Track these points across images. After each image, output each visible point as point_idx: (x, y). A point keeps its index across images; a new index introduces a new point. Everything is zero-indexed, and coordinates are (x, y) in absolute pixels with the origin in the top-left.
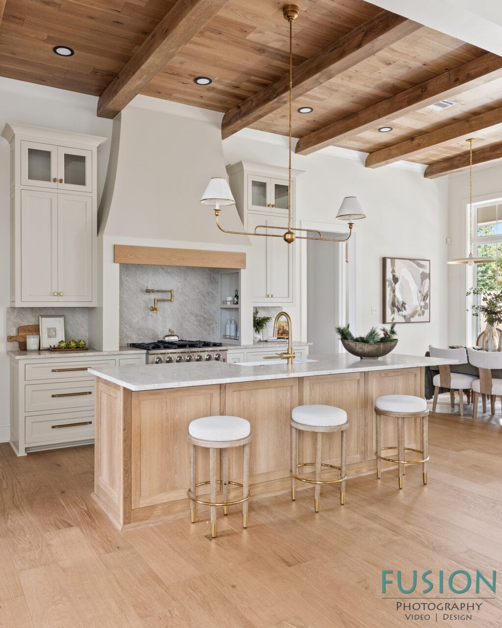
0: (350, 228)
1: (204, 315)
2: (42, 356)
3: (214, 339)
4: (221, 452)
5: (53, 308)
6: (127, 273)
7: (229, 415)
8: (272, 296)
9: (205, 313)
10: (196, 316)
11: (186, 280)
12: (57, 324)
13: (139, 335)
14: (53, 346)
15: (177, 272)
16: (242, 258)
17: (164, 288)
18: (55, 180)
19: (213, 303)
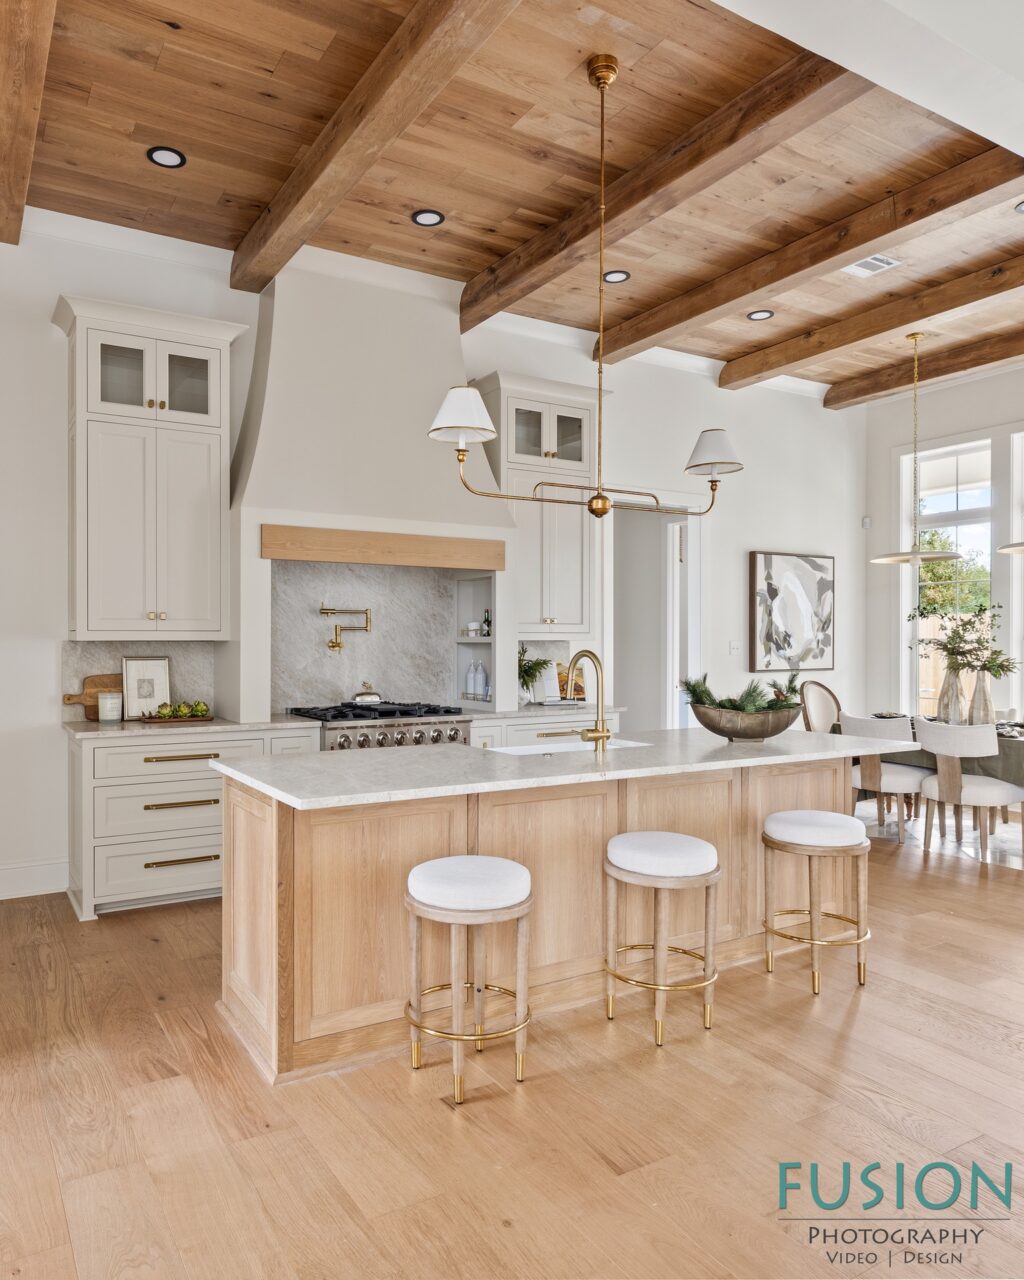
0: (713, 490)
1: (428, 657)
2: (126, 733)
3: (445, 701)
4: (470, 930)
5: (148, 642)
6: (287, 577)
7: (484, 855)
8: (552, 621)
9: (429, 653)
10: (413, 657)
11: (393, 591)
12: (156, 672)
13: (307, 693)
14: (147, 714)
15: (379, 577)
16: (498, 549)
17: (352, 606)
18: (151, 404)
19: (443, 634)
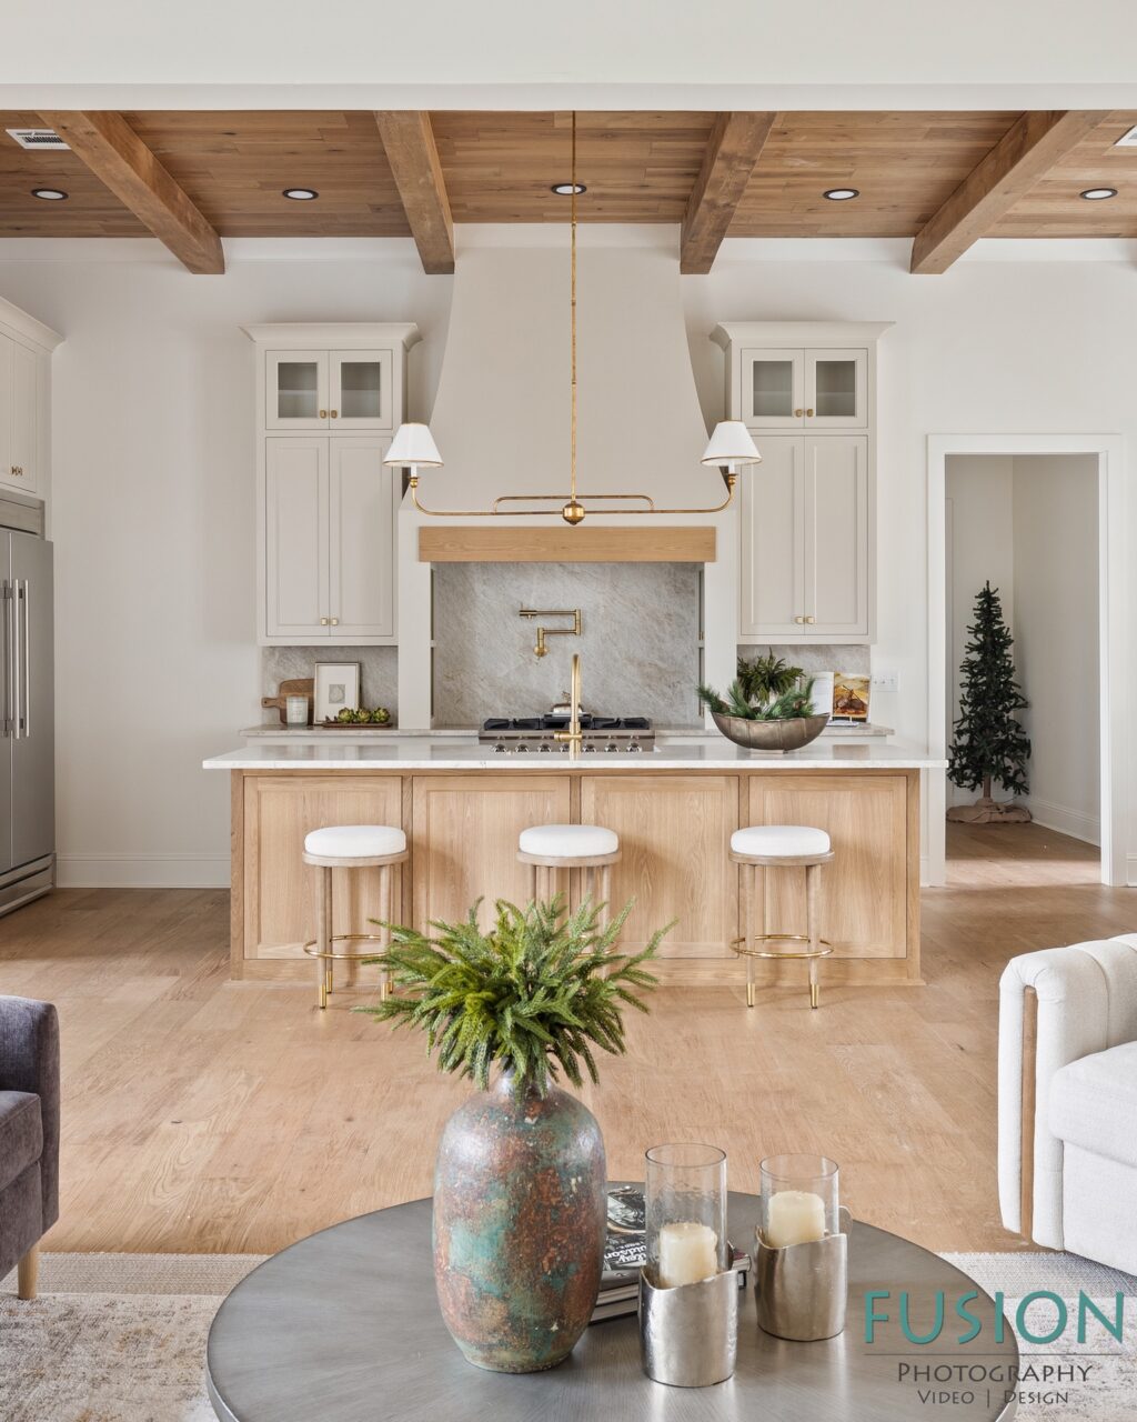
1: (660, 664)
2: (313, 734)
3: (685, 717)
6: (485, 577)
8: (806, 620)
9: (661, 659)
10: (640, 664)
11: (615, 587)
12: (347, 676)
13: (510, 703)
14: (332, 719)
15: (596, 573)
16: (708, 537)
18: (324, 415)
19: (681, 637)
